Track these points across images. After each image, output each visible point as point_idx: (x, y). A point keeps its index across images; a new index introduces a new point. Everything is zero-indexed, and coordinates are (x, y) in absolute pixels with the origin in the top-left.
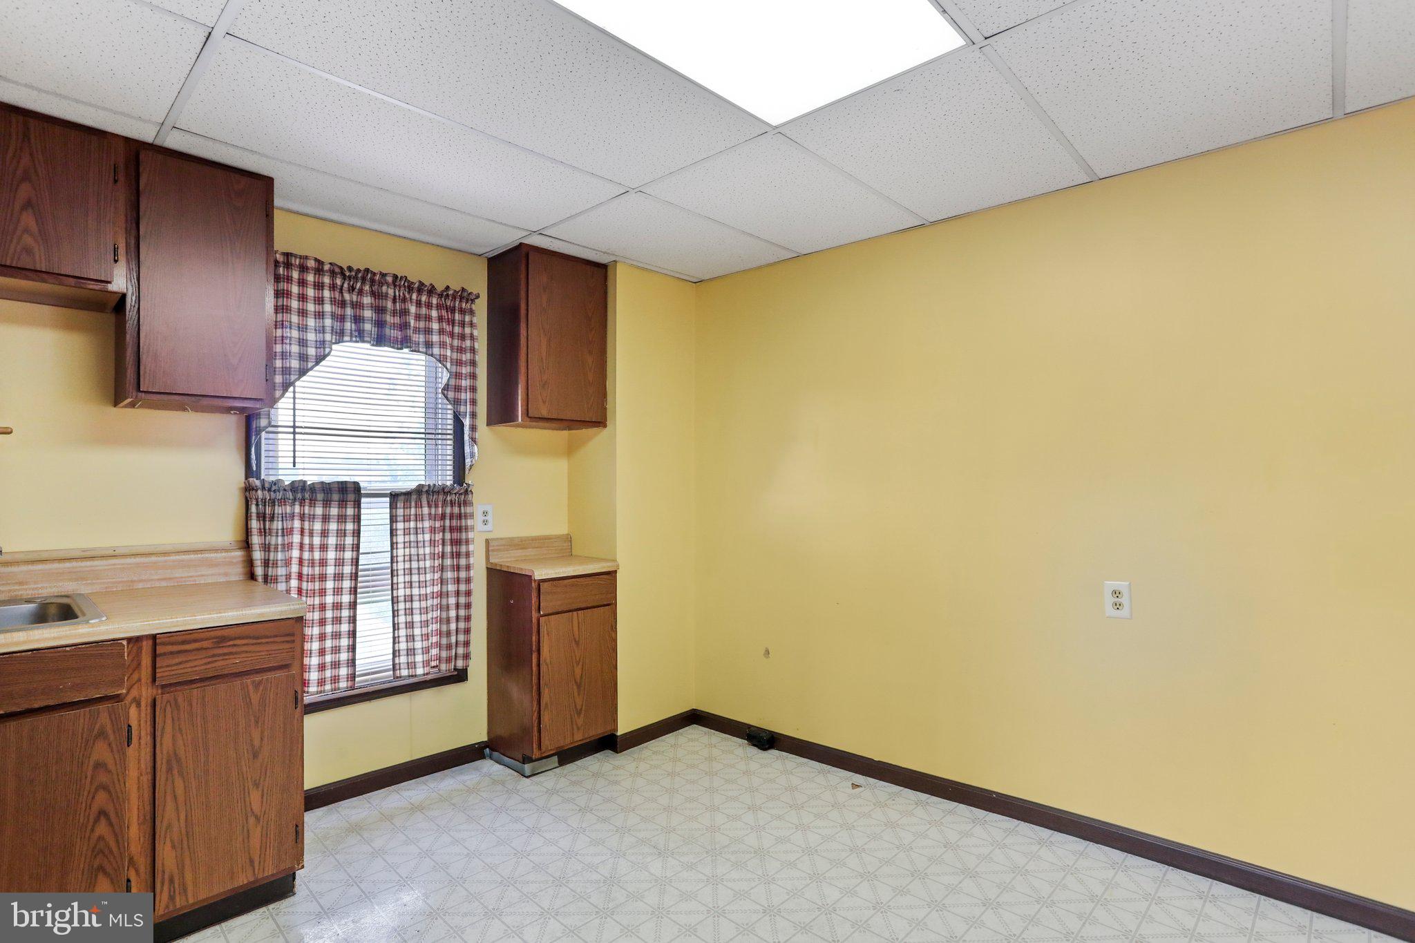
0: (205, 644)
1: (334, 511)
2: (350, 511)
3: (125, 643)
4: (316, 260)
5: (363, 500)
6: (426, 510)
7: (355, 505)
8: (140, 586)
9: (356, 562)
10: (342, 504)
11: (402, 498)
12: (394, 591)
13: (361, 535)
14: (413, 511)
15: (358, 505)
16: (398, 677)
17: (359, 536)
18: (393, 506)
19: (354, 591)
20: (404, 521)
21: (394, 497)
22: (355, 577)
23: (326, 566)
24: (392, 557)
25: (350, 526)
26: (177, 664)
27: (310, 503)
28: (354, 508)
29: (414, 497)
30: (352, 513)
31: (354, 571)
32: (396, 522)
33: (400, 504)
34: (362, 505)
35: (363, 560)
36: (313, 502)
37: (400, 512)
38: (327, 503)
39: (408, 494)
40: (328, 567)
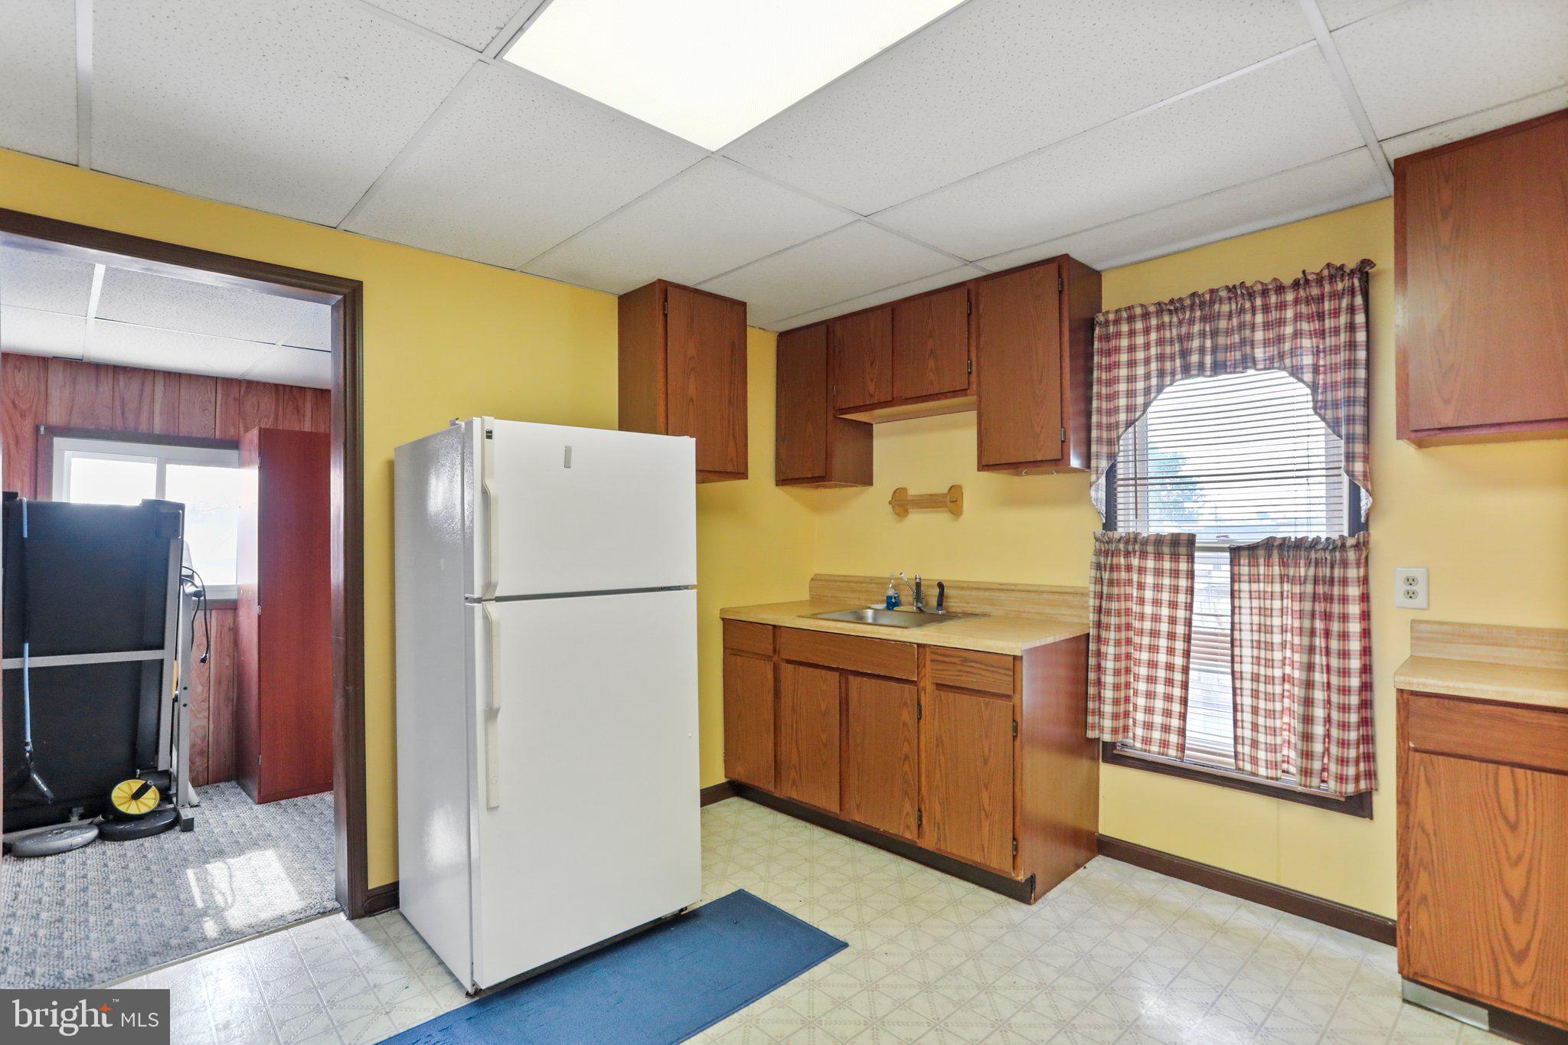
0: (956, 660)
1: (1167, 565)
2: (1183, 566)
3: (915, 646)
4: (1142, 306)
5: (1197, 554)
6: (1276, 570)
7: (1188, 559)
8: (1024, 615)
9: (1188, 623)
10: (1175, 557)
11: (1245, 553)
12: (1236, 665)
13: (1195, 594)
14: (1262, 570)
15: (1191, 559)
16: (1240, 769)
17: (1192, 594)
18: (1234, 562)
19: (1187, 654)
20: (1250, 582)
21: (1235, 552)
22: (1188, 639)
23: (1160, 622)
24: (1233, 624)
25: (1183, 583)
26: (940, 670)
27: (1140, 555)
28: (1188, 562)
29: (1261, 552)
30: (1185, 569)
31: (1187, 632)
32: (1240, 581)
33: (1244, 561)
34: (1196, 560)
35: (1196, 621)
36: (1143, 555)
37: (1245, 570)
38: (1159, 556)
39: (1252, 548)
40: (1162, 624)
